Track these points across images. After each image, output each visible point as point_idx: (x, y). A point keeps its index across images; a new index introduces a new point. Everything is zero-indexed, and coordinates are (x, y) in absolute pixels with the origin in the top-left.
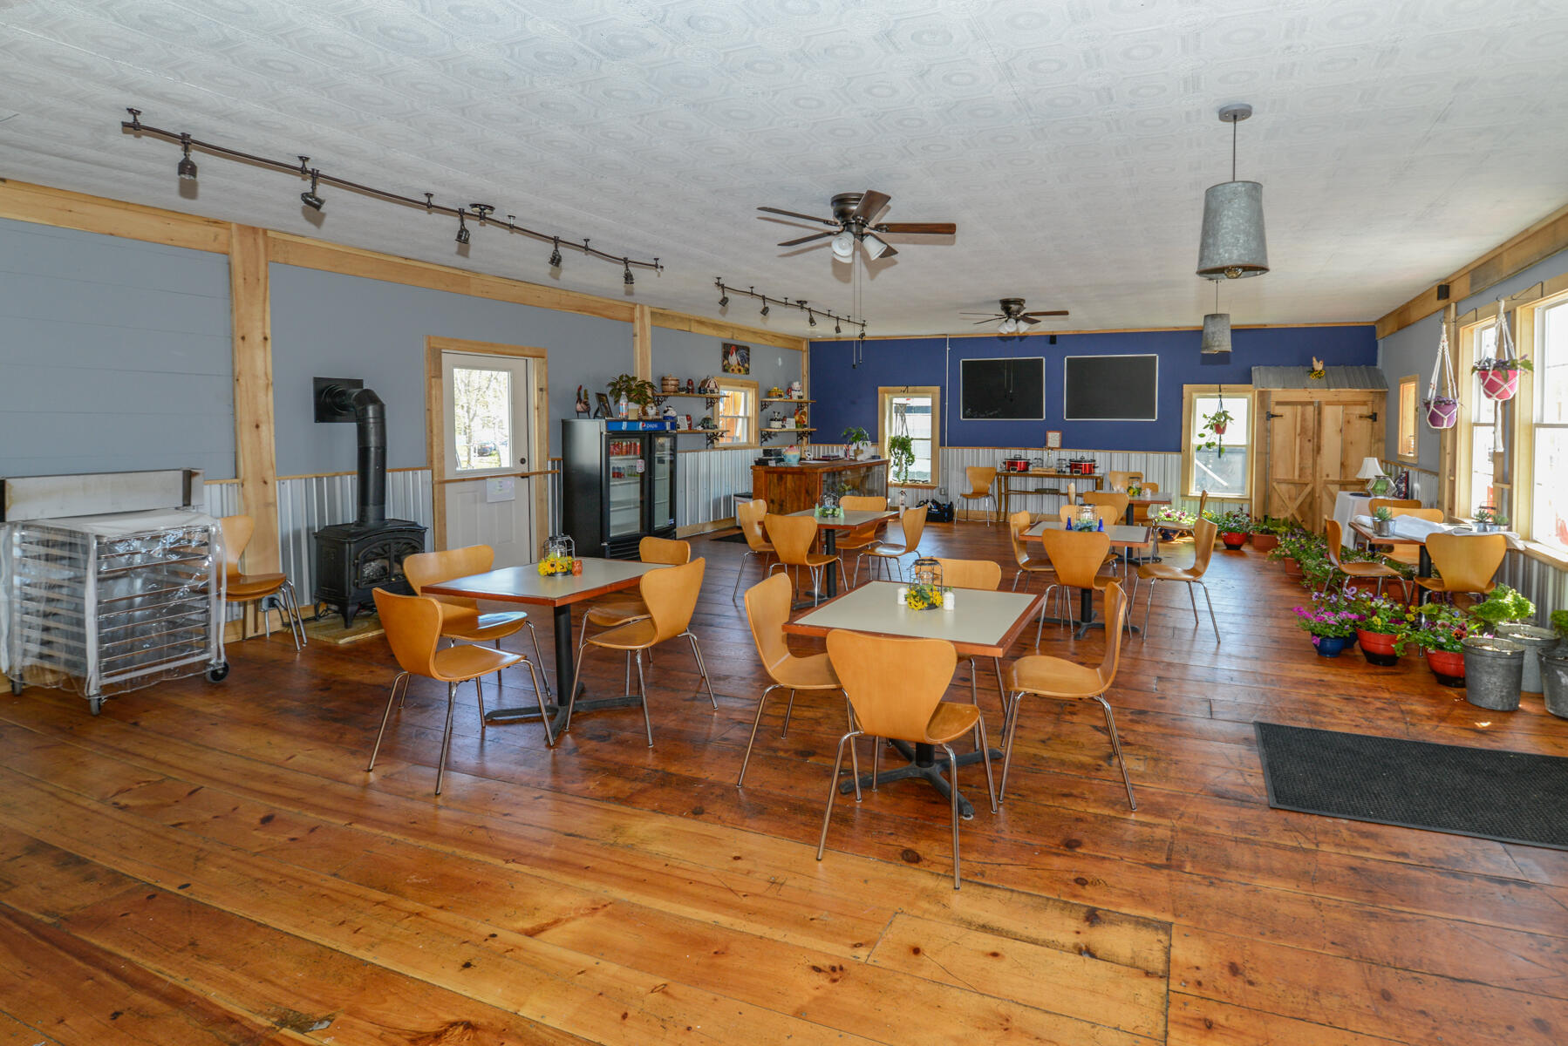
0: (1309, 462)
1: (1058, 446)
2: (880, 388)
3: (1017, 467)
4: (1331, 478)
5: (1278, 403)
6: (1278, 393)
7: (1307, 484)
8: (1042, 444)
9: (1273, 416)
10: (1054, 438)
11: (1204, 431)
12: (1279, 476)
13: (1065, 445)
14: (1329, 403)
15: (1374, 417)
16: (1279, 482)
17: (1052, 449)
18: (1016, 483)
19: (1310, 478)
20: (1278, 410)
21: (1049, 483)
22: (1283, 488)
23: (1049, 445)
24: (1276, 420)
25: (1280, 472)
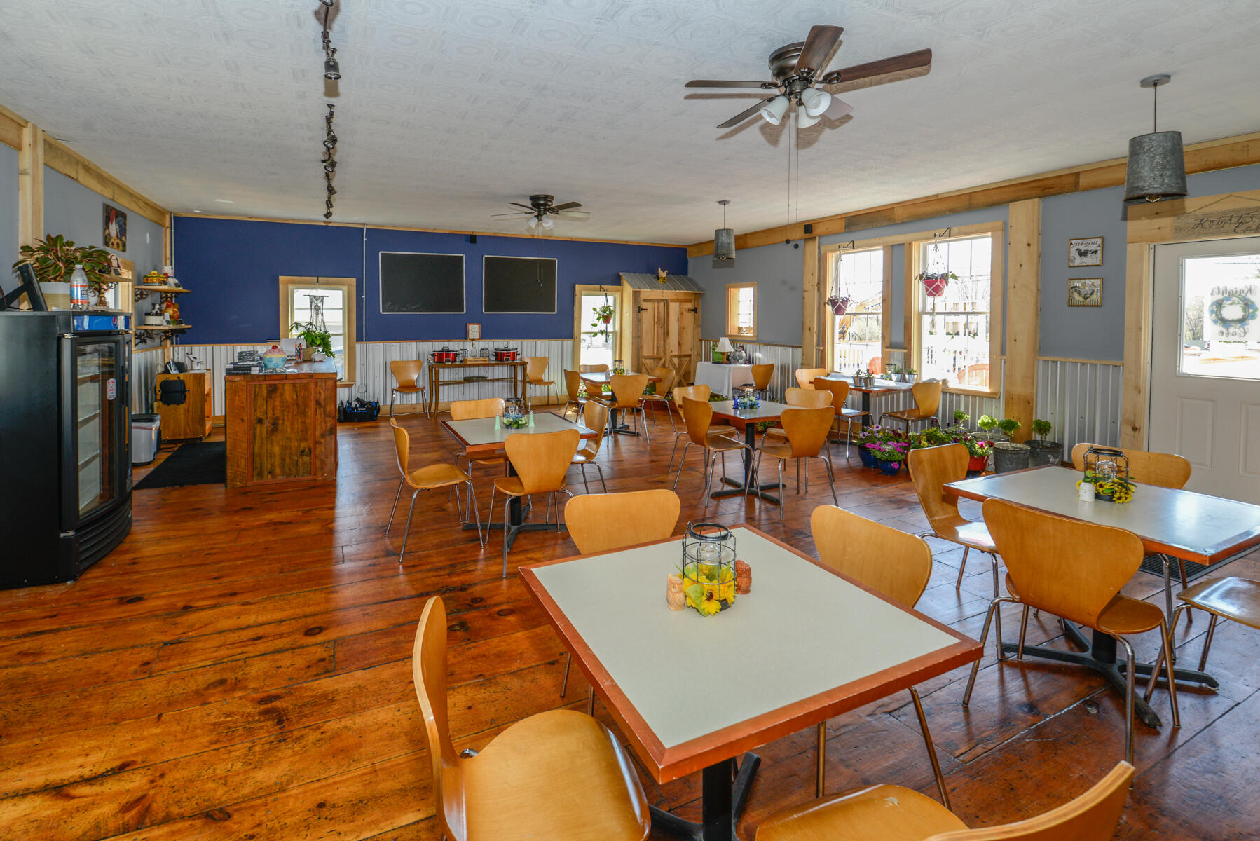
0: (662, 343)
1: (477, 337)
2: (281, 278)
3: (441, 359)
4: (674, 353)
5: (645, 300)
6: (646, 293)
7: (660, 359)
8: (465, 336)
9: (643, 310)
10: (474, 330)
11: (596, 322)
12: (645, 354)
13: (484, 336)
14: (673, 301)
15: (695, 310)
16: (646, 358)
17: (472, 340)
18: (444, 374)
19: (662, 354)
20: (644, 305)
21: (474, 372)
22: (648, 362)
23: (471, 336)
24: (643, 312)
25: (646, 352)
